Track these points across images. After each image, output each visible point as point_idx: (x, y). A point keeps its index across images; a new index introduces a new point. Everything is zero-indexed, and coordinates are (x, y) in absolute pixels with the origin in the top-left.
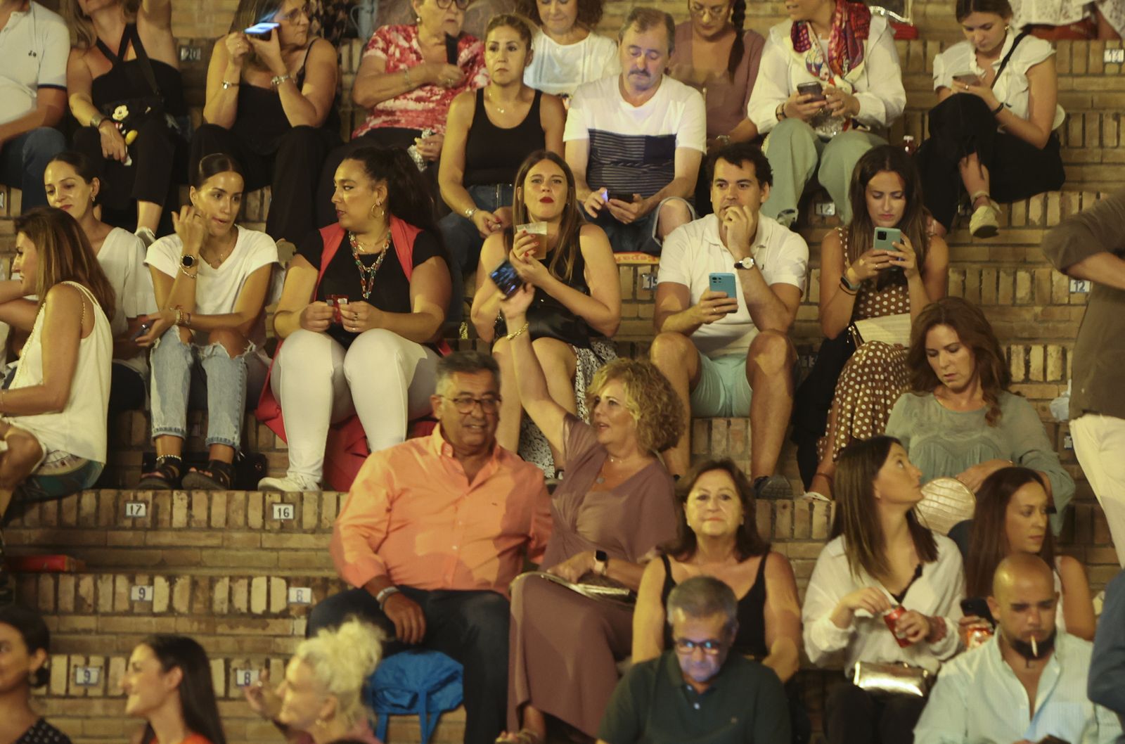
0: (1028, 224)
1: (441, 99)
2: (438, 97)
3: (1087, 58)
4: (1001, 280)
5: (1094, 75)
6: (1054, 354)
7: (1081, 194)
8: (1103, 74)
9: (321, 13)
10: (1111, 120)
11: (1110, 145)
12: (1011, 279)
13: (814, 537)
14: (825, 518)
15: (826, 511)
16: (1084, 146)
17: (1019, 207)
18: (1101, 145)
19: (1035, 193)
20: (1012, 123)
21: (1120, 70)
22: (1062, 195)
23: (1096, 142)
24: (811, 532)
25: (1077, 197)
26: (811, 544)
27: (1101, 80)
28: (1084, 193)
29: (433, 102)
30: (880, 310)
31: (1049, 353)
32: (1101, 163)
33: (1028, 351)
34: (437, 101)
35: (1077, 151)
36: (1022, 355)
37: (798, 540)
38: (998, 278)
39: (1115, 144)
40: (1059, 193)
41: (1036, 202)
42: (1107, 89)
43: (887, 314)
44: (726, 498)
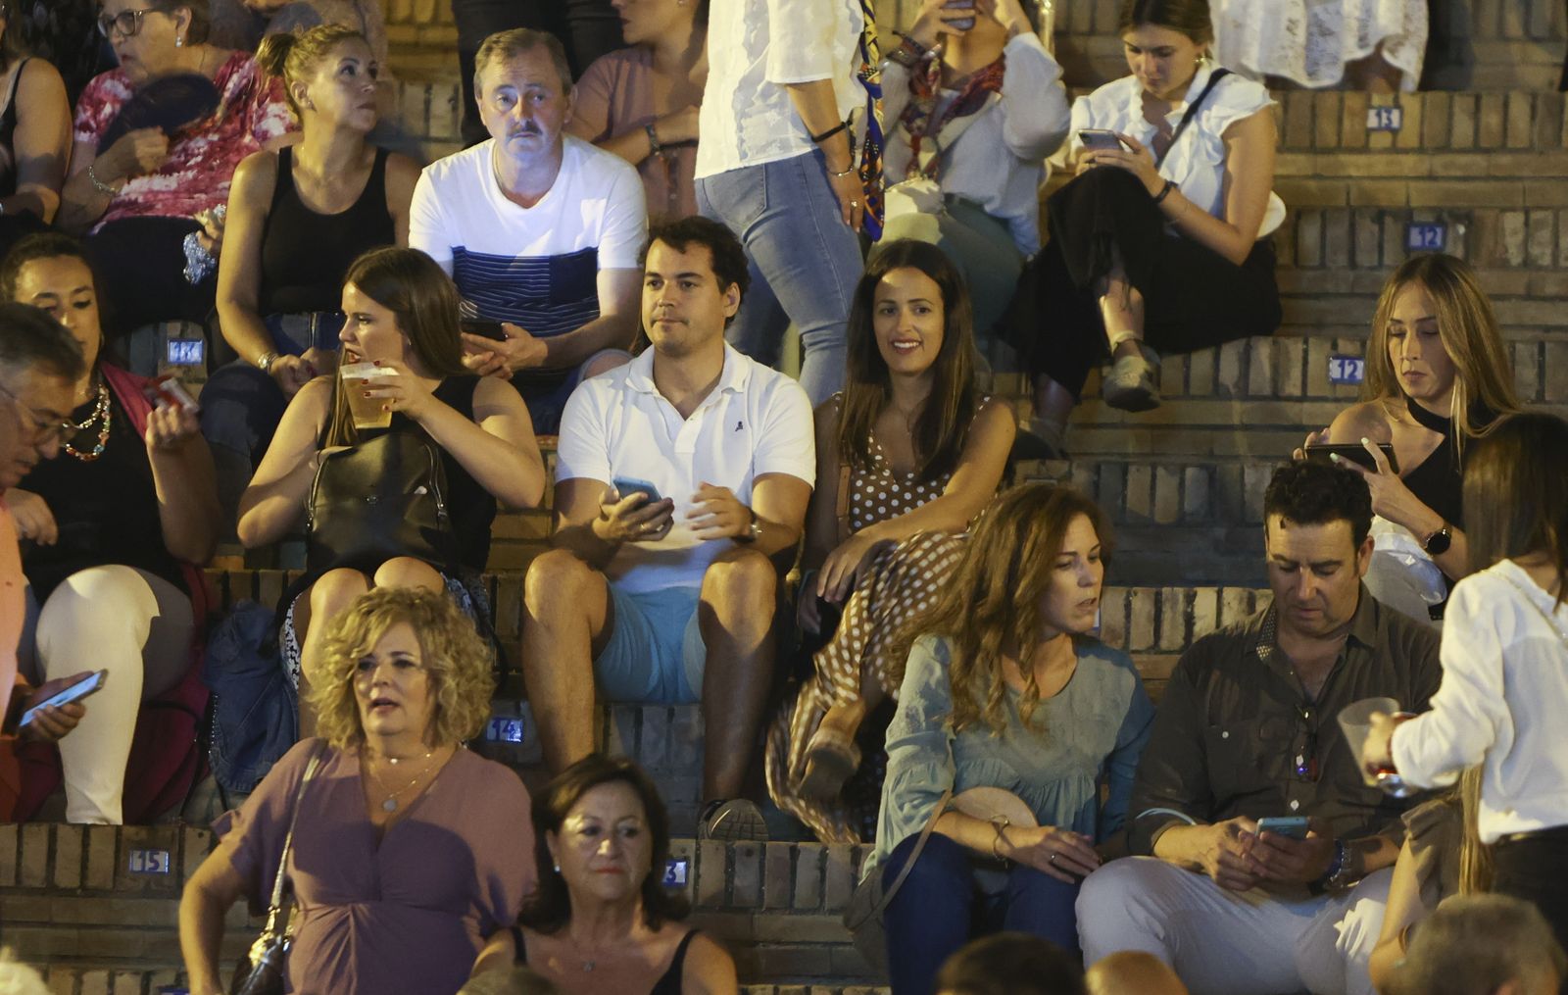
0: (1218, 392)
1: (202, 161)
2: (199, 159)
3: (1340, 121)
4: (1159, 483)
5: (1352, 150)
6: (1235, 604)
7: (1306, 342)
8: (1365, 149)
9: (55, 30)
10: (1368, 222)
11: (1367, 264)
12: (1175, 481)
13: (797, 905)
14: (817, 873)
15: (819, 860)
16: (1323, 265)
17: (1201, 361)
18: (1353, 264)
19: (1230, 338)
20: (1190, 218)
21: (1394, 142)
22: (1275, 343)
23: (1342, 259)
24: (793, 896)
25: (1300, 346)
26: (794, 917)
27: (1362, 159)
28: (1311, 340)
29: (191, 168)
30: (873, 510)
31: (1225, 602)
32: (1352, 295)
33: (1190, 599)
34: (197, 165)
35: (1310, 274)
36: (1181, 606)
37: (770, 910)
38: (1154, 477)
39: (1376, 263)
40: (1270, 339)
41: (1230, 354)
42: (1372, 174)
43: (887, 516)
44: (631, 833)
